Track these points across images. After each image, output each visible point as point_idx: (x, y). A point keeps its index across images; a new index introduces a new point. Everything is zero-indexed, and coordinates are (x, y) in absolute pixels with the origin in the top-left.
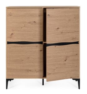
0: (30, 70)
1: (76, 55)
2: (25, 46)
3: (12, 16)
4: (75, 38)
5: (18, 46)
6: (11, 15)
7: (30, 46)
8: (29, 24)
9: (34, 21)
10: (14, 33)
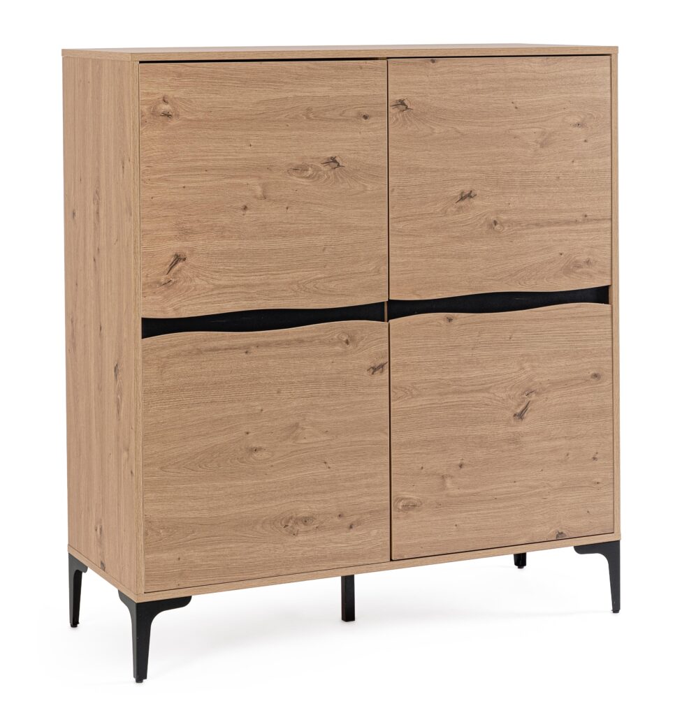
0: (305, 521)
1: (595, 376)
2: (268, 345)
3: (174, 122)
4: (588, 262)
5: (224, 343)
6: (167, 115)
7: (301, 341)
8: (295, 179)
9: (330, 155)
10: (192, 251)
